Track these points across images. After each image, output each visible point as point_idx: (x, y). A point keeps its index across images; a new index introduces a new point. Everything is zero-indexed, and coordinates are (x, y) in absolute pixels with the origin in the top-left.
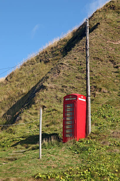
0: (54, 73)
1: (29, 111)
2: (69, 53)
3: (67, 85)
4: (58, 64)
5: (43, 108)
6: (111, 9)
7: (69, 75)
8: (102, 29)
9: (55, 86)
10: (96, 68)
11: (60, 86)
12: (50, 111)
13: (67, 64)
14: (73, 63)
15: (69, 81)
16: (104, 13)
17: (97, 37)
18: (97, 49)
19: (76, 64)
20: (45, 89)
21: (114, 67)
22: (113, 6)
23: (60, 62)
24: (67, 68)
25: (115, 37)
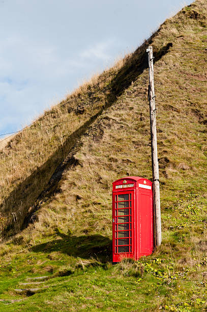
0: (94, 136)
1: (52, 205)
2: (119, 98)
3: (117, 158)
4: (101, 119)
5: (77, 200)
6: (191, 18)
7: (120, 139)
8: (176, 54)
9: (96, 159)
10: (168, 124)
11: (105, 158)
12: (89, 205)
13: (118, 119)
14: (127, 117)
15: (121, 150)
16: (181, 24)
17: (169, 68)
18: (170, 90)
19: (133, 118)
20: (79, 166)
21: (201, 123)
22: (194, 12)
23: (104, 116)
24: (116, 126)
25: (200, 68)
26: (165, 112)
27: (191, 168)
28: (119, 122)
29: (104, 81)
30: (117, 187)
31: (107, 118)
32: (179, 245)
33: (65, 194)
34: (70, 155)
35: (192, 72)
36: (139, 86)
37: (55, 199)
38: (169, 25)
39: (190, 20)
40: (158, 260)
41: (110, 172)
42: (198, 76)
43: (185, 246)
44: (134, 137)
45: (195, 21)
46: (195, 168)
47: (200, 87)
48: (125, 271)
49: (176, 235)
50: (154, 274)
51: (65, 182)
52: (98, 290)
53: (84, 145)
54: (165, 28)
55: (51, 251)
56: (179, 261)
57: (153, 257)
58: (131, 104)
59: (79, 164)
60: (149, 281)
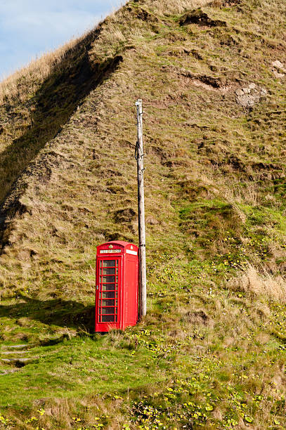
0: (39, 175)
1: (2, 260)
3: (71, 205)
4: (46, 154)
5: (31, 256)
6: (139, 18)
7: (72, 182)
8: (129, 72)
9: (47, 206)
10: (127, 164)
11: (58, 205)
12: (47, 263)
13: (66, 156)
14: (77, 154)
15: (75, 196)
16: (126, 26)
17: (121, 92)
18: (125, 121)
19: (84, 154)
20: (27, 213)
21: (163, 164)
22: (143, 11)
23: (48, 150)
24: (65, 165)
25: (157, 92)
26: (122, 150)
27: (160, 223)
28: (68, 159)
29: (26, 92)
30: (101, 252)
31: (53, 153)
32: (166, 315)
33: (16, 247)
34: (12, 198)
35: (149, 96)
36: (88, 114)
37: (5, 253)
38: (111, 26)
39: (138, 21)
40: (146, 331)
41: (65, 222)
42: (155, 102)
43: (173, 317)
44: (88, 180)
45: (144, 22)
46: (164, 223)
47: (159, 117)
48: (116, 342)
49: (159, 303)
50: (148, 347)
51: (14, 232)
52: (97, 362)
53: (29, 187)
54: (106, 29)
55: (19, 316)
56: (170, 333)
57: (141, 327)
58: (81, 137)
59: (26, 211)
60: (144, 354)
